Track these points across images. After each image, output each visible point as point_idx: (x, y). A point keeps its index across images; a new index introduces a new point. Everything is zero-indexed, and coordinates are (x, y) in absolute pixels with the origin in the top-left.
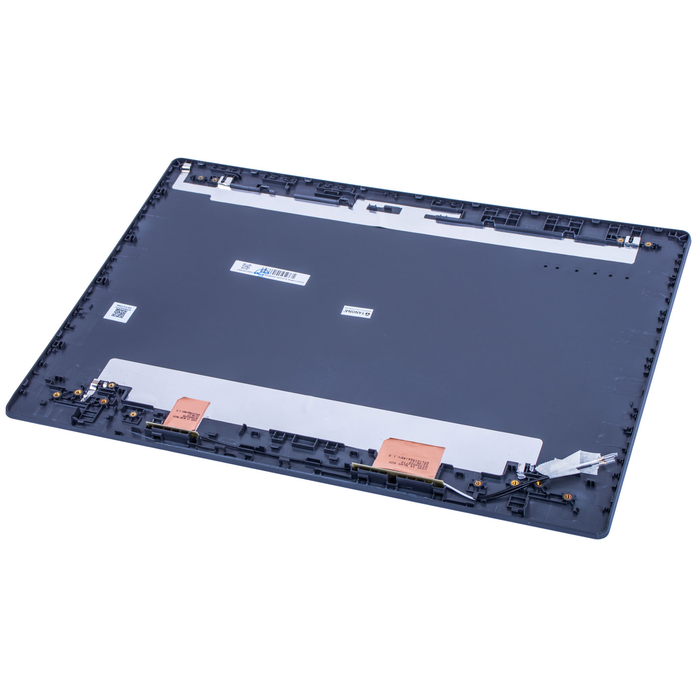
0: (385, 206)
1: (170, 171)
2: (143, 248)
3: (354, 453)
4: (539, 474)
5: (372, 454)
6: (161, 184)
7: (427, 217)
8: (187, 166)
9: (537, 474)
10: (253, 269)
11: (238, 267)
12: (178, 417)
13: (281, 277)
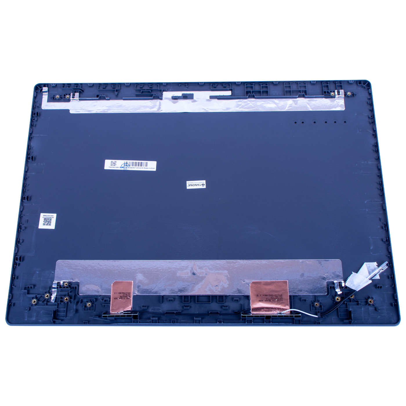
0: (183, 94)
1: (35, 96)
2: (42, 164)
3: (237, 300)
5: (247, 297)
6: (34, 108)
7: (212, 97)
8: (45, 89)
9: (348, 289)
10: (119, 165)
11: (108, 165)
12: (117, 299)
13: (138, 167)
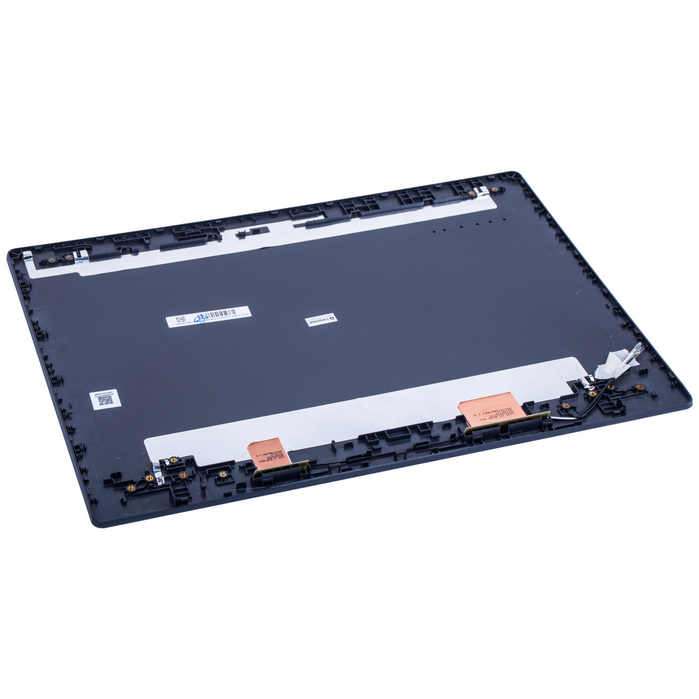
0: (251, 229)
1: (14, 264)
2: (63, 340)
3: (447, 426)
4: (601, 380)
5: (461, 419)
7: (296, 226)
8: (27, 254)
10: (190, 319)
11: (173, 322)
12: (264, 461)
13: (222, 317)
